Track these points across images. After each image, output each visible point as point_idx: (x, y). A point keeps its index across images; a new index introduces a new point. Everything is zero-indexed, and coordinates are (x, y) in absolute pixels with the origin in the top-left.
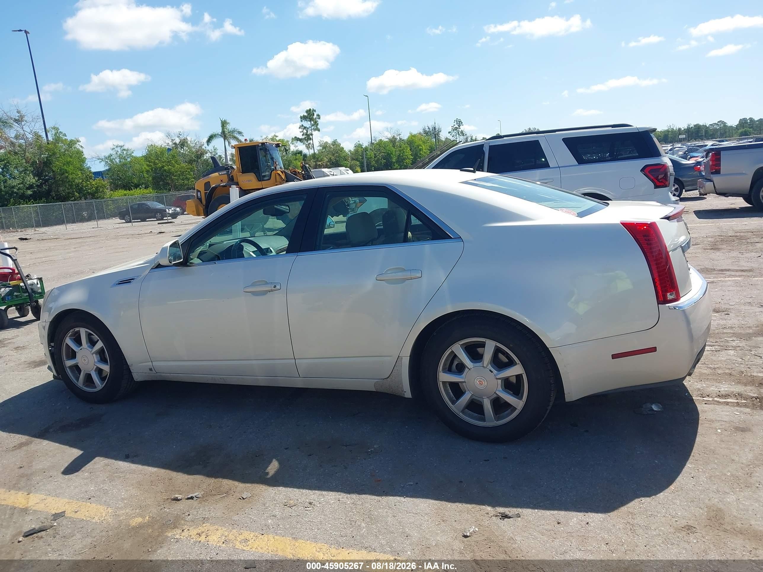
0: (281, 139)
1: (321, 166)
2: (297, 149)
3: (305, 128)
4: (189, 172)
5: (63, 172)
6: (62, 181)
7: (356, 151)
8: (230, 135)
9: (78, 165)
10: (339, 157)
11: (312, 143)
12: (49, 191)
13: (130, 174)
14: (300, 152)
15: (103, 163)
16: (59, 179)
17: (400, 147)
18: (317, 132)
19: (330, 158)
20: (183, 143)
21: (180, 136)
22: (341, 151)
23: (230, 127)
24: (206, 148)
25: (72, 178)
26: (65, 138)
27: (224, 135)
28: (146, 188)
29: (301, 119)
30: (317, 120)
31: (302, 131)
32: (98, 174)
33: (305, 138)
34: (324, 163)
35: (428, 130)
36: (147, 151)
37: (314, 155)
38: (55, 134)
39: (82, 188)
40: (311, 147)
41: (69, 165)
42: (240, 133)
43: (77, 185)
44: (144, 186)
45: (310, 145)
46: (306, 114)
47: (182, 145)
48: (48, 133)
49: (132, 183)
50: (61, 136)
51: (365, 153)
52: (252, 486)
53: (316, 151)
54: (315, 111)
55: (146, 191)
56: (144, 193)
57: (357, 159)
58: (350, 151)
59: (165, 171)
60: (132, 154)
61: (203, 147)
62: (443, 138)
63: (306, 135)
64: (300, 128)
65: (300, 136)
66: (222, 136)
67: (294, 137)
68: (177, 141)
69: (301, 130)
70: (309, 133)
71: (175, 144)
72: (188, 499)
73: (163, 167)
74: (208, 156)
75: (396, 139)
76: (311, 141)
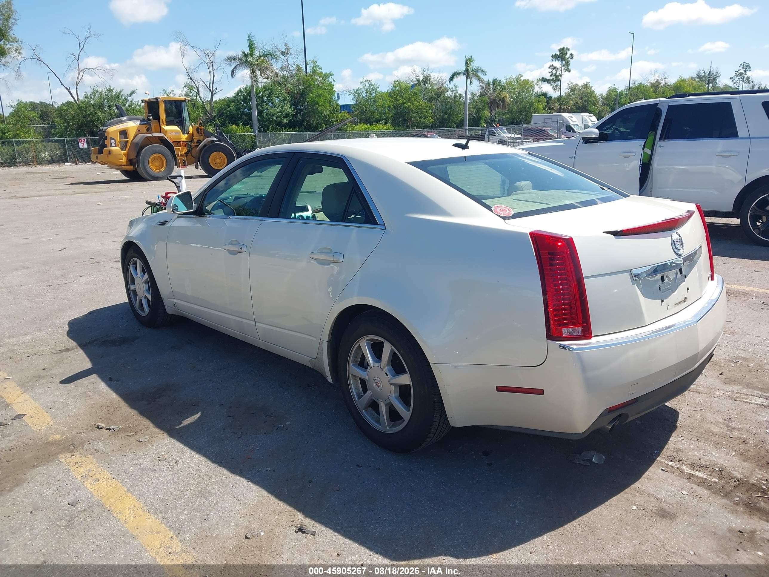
0: (526, 79)
1: (566, 110)
2: (541, 90)
3: (555, 68)
4: (427, 110)
5: (315, 103)
6: (313, 112)
7: (609, 95)
8: (473, 74)
9: (328, 97)
10: (587, 101)
11: (560, 85)
12: (302, 121)
13: (372, 109)
14: (544, 95)
15: (352, 96)
16: (311, 110)
17: (663, 93)
18: (567, 72)
19: (577, 102)
20: (426, 80)
21: (424, 73)
22: (591, 95)
23: (474, 65)
24: (448, 86)
25: (321, 110)
26: (321, 71)
27: (467, 73)
28: (386, 123)
29: (552, 58)
30: (569, 60)
31: (551, 72)
32: (345, 107)
33: (553, 79)
34: (569, 106)
35: (703, 75)
36: (392, 86)
37: (559, 99)
38: (313, 68)
39: (329, 120)
40: (558, 89)
41: (320, 98)
42: (483, 72)
43: (326, 116)
44: (384, 121)
45: (558, 87)
46: (558, 53)
47: (425, 82)
48: (307, 66)
49: (374, 117)
50: (317, 69)
51: (618, 98)
52: (159, 432)
53: (563, 94)
54: (569, 50)
55: (384, 127)
56: (382, 128)
57: (608, 104)
58: (601, 95)
59: (405, 108)
60: (378, 90)
61: (445, 85)
62: (721, 84)
63: (555, 75)
64: (549, 68)
65: (548, 77)
66: (465, 74)
67: (541, 78)
68: (421, 78)
69: (550, 70)
70: (558, 74)
71: (419, 80)
72: (108, 429)
73: (403, 104)
74: (449, 94)
75: (659, 83)
76: (559, 83)
